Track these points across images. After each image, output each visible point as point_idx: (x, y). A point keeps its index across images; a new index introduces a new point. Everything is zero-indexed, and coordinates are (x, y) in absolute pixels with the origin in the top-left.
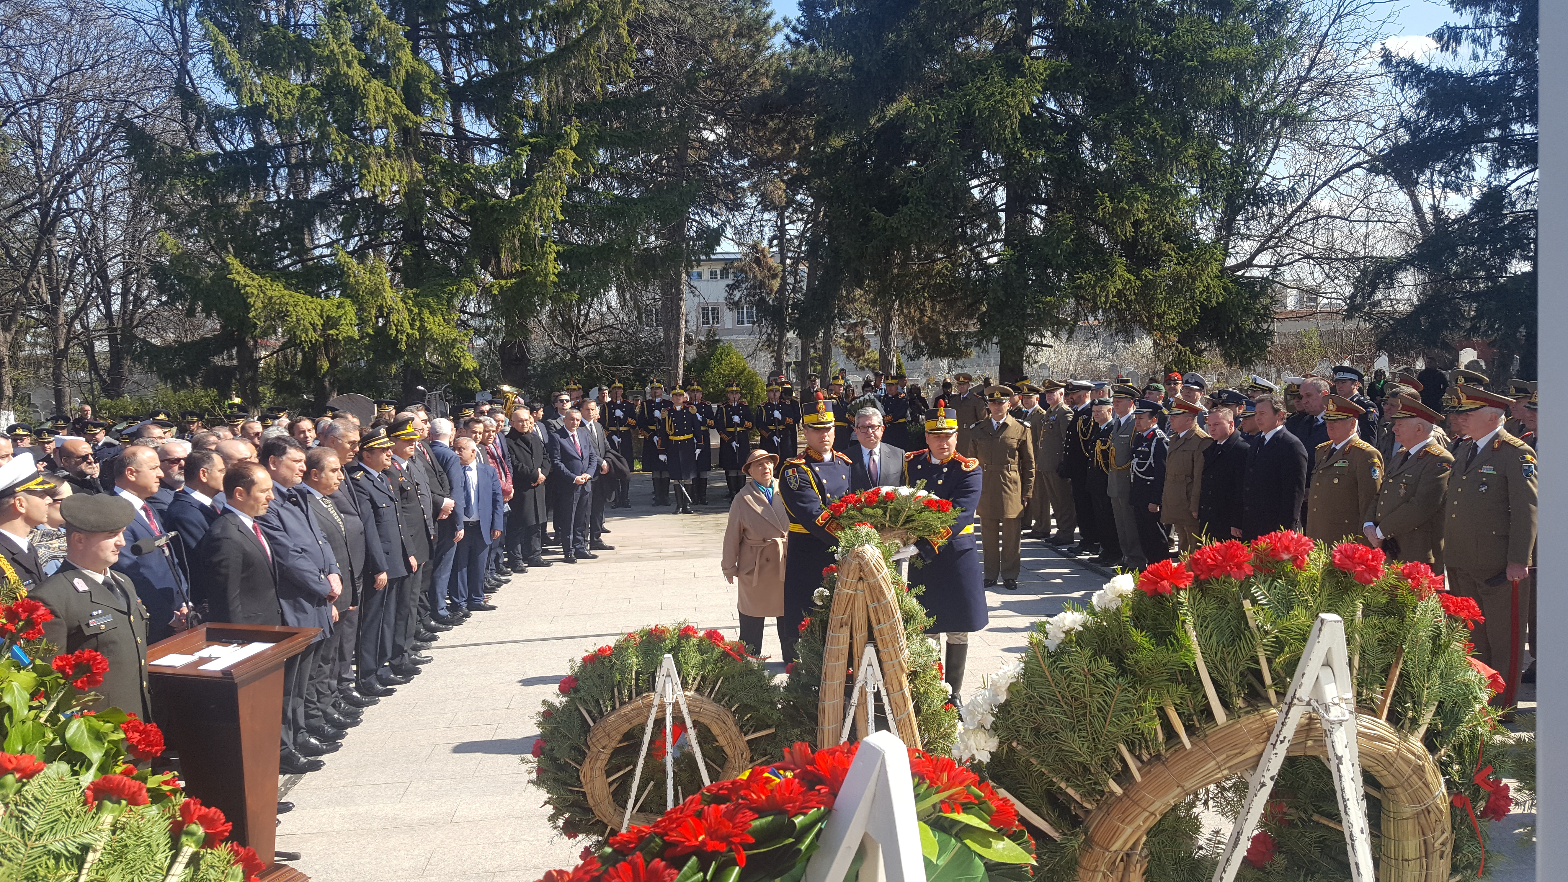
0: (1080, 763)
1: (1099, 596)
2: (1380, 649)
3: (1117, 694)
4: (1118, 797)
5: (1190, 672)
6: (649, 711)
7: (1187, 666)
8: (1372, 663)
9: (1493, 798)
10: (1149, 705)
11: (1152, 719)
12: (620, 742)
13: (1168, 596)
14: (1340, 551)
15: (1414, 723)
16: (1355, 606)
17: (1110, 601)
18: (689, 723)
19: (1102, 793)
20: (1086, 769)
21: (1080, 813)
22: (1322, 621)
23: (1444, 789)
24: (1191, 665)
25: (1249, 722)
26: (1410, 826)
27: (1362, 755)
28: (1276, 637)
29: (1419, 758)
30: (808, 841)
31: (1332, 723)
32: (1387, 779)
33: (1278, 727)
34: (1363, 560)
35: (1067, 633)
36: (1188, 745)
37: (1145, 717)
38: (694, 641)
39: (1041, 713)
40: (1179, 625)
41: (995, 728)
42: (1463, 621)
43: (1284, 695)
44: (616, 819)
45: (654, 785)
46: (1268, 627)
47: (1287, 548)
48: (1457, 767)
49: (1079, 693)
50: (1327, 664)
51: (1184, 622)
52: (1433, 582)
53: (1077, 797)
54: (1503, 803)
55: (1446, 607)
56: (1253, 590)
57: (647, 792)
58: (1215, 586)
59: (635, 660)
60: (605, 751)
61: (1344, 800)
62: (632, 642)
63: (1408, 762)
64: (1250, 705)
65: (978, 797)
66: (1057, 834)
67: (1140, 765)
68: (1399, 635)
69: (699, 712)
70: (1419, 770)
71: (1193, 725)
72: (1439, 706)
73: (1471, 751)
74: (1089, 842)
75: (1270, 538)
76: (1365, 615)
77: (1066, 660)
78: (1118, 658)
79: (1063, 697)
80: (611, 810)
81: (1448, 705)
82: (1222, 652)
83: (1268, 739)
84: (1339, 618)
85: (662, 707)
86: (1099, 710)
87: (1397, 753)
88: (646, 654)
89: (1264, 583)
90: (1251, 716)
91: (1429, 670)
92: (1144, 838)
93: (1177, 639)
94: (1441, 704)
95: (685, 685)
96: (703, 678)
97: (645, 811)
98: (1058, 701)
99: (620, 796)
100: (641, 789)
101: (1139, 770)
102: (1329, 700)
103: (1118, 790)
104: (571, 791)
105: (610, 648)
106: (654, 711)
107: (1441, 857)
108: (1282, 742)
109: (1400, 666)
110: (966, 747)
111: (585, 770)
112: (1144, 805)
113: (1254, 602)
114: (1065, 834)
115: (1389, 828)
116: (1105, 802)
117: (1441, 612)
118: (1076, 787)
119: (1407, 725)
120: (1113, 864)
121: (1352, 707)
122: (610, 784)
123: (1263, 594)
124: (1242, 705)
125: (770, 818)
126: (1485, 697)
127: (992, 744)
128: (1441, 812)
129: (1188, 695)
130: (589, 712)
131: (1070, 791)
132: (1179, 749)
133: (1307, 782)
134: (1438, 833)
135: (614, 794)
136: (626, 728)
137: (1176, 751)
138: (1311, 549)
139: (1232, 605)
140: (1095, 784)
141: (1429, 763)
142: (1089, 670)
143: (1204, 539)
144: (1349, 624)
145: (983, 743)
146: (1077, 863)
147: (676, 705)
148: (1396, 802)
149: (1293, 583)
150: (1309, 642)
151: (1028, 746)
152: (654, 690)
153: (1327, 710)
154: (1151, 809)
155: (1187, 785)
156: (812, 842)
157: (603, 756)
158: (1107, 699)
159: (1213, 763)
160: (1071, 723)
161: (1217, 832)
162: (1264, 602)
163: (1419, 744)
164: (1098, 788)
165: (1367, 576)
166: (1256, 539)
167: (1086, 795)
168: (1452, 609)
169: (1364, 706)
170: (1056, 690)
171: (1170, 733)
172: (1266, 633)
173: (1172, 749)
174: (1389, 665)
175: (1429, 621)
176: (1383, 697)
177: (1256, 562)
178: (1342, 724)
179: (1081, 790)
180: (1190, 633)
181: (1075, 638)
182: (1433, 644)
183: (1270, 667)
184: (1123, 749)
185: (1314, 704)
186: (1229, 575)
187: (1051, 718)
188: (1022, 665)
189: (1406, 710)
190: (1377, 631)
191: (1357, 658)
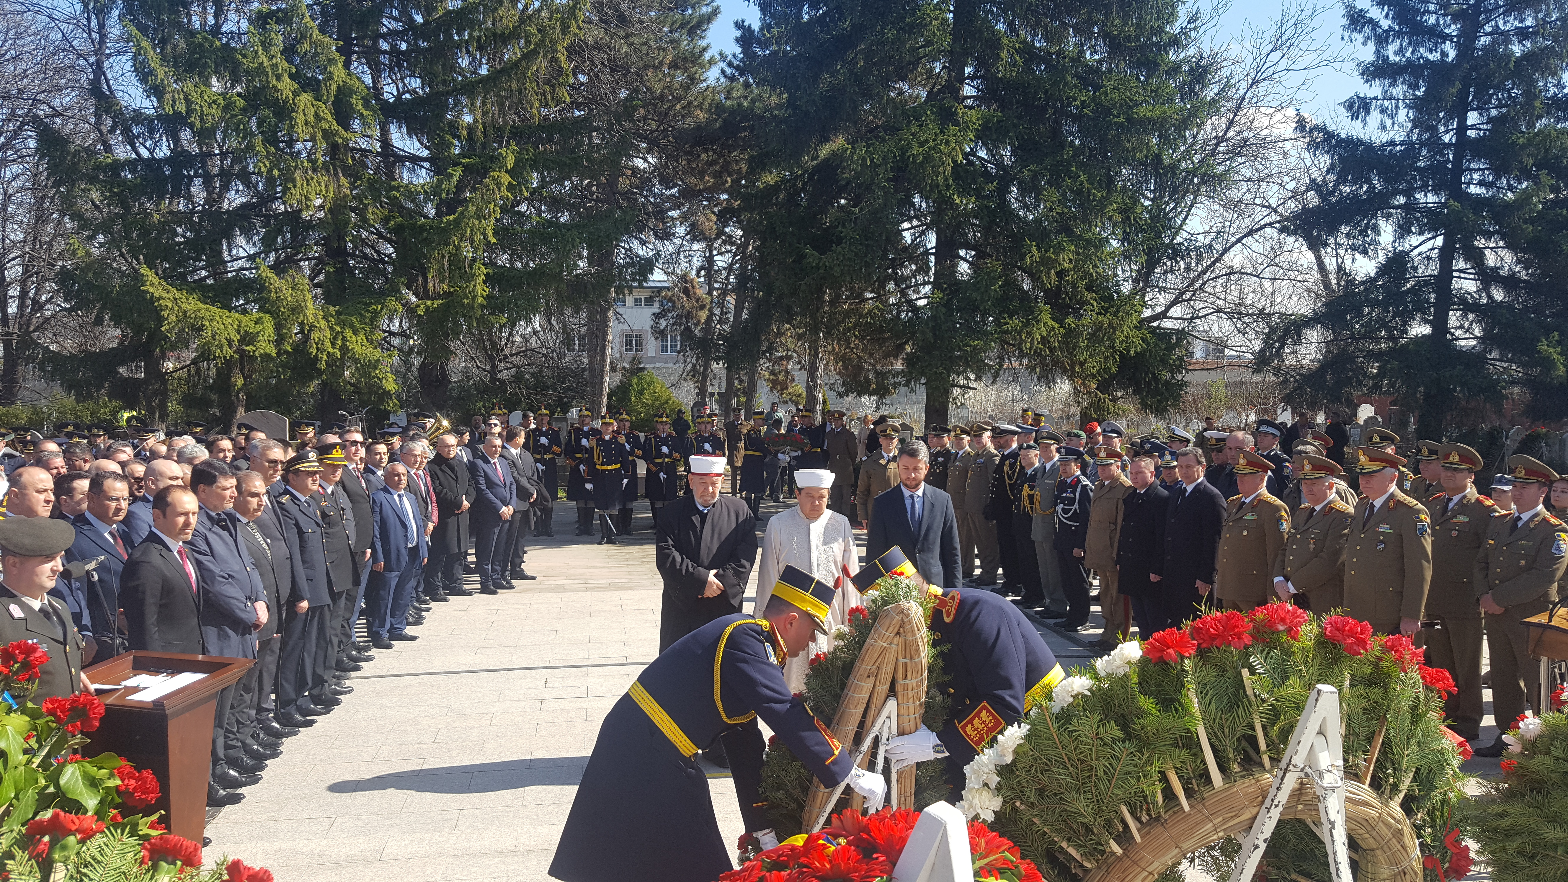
0: (1083, 824)
1: (1105, 662)
2: (1364, 718)
3: (1123, 758)
4: (1118, 857)
5: (1191, 738)
7: (1189, 731)
8: (1357, 730)
9: (1456, 858)
10: (1153, 770)
11: (1155, 783)
13: (1173, 664)
14: (1330, 623)
15: (1395, 788)
16: (1343, 678)
17: (1118, 667)
19: (1103, 852)
20: (1088, 830)
21: (1079, 872)
22: (1319, 692)
23: (1418, 852)
24: (1193, 732)
25: (1245, 786)
27: (1349, 819)
28: (1273, 705)
29: (1398, 822)
31: (1325, 788)
32: (1368, 842)
33: (1272, 791)
34: (1352, 633)
35: (1074, 697)
36: (1187, 808)
37: (1150, 781)
39: (1047, 775)
40: (1183, 691)
41: (999, 788)
42: (1438, 692)
43: (1278, 761)
46: (1266, 696)
47: (1283, 620)
48: (1429, 830)
49: (1086, 756)
50: (1321, 732)
51: (1188, 689)
52: (1414, 654)
53: (1078, 857)
54: (1463, 863)
55: (1423, 678)
56: (1251, 660)
58: (1216, 654)
61: (1336, 863)
63: (1388, 825)
64: (1245, 769)
65: (1012, 862)
67: (1139, 826)
68: (1382, 705)
70: (1398, 833)
71: (1192, 788)
72: (1416, 773)
73: (1442, 814)
75: (1267, 609)
76: (1352, 685)
77: (1074, 725)
78: (1124, 724)
79: (1069, 759)
81: (1424, 772)
82: (1221, 718)
83: (1262, 803)
84: (1333, 689)
86: (1105, 773)
87: (1379, 818)
89: (1262, 652)
90: (1246, 780)
91: (1408, 739)
93: (1181, 706)
94: (1418, 771)
98: (1064, 764)
101: (1138, 830)
102: (1322, 767)
103: (1117, 850)
108: (1276, 806)
109: (1383, 734)
110: (971, 806)
112: (1143, 865)
113: (1252, 672)
116: (1105, 861)
117: (1421, 684)
118: (1078, 847)
119: (1387, 792)
121: (1341, 774)
123: (1260, 663)
124: (1238, 770)
126: (1456, 763)
127: (996, 803)
128: (1416, 873)
129: (1188, 760)
131: (1072, 851)
132: (1178, 811)
133: (1288, 842)
137: (1174, 813)
138: (1305, 621)
139: (1230, 674)
140: (1099, 843)
141: (1406, 826)
142: (1097, 734)
143: (1203, 608)
144: (1340, 693)
145: (987, 803)
148: (1374, 864)
149: (1288, 653)
150: (1304, 711)
151: (1032, 806)
153: (1321, 777)
154: (1150, 869)
155: (1185, 846)
158: (1114, 762)
159: (1211, 825)
160: (1076, 785)
162: (1261, 671)
163: (1398, 809)
164: (1099, 847)
165: (1355, 647)
167: (1087, 855)
168: (1430, 680)
169: (1351, 773)
170: (1063, 752)
171: (1169, 794)
172: (1263, 701)
173: (1170, 812)
174: (1373, 733)
175: (1410, 692)
176: (1367, 765)
177: (1254, 632)
178: (1333, 789)
179: (1082, 850)
180: (1193, 699)
181: (1083, 703)
182: (1413, 714)
183: (1266, 735)
184: (1124, 809)
185: (1307, 769)
186: (1229, 645)
187: (1057, 779)
188: (1028, 727)
189: (1387, 776)
190: (1362, 700)
191: (1344, 726)
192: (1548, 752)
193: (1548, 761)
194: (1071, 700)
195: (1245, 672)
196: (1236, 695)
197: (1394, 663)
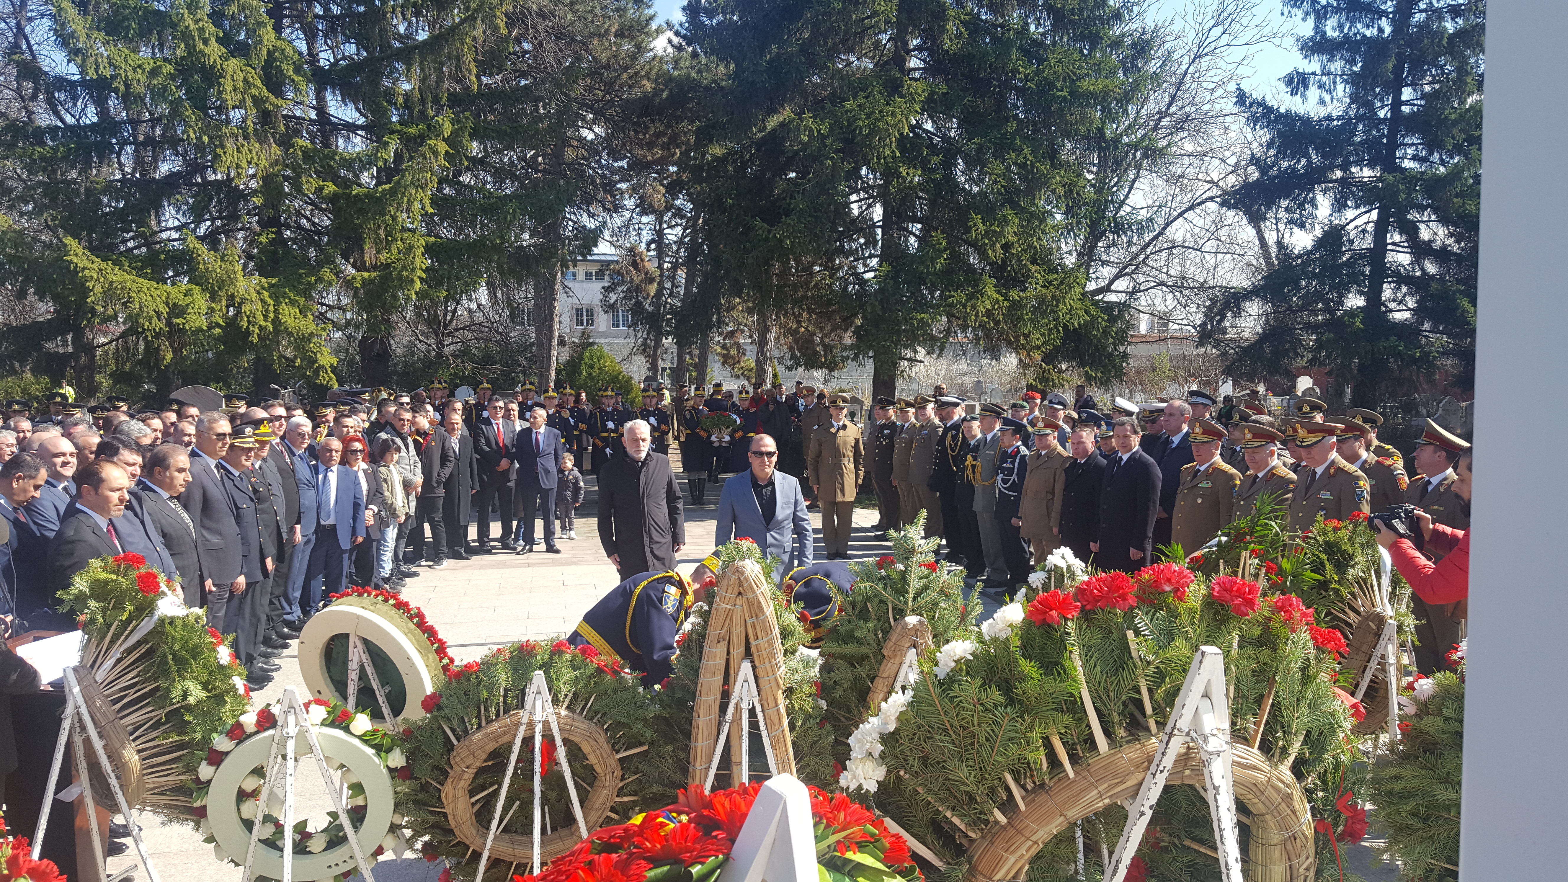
0: (967, 793)
1: (990, 625)
2: (1254, 679)
3: (1005, 724)
4: (1002, 826)
5: (1075, 702)
6: (517, 729)
7: (1072, 695)
8: (1246, 693)
9: (1350, 822)
10: (1036, 736)
11: (1037, 749)
12: (485, 761)
13: (1056, 626)
14: (1219, 584)
15: (1284, 751)
16: (1230, 640)
17: (1000, 631)
18: (559, 741)
19: (987, 822)
20: (972, 798)
21: (965, 842)
22: (1203, 653)
23: (1309, 816)
24: (1077, 694)
25: (1131, 753)
26: (1277, 852)
27: (1236, 783)
28: (1157, 668)
29: (1288, 786)
31: (1210, 753)
32: (1256, 806)
33: (1158, 756)
34: (1240, 593)
35: (957, 662)
36: (1071, 774)
37: (1032, 747)
38: (567, 656)
39: (930, 742)
40: (1066, 654)
41: (883, 756)
42: (1330, 652)
43: (1164, 724)
44: (479, 841)
45: (520, 806)
46: (1151, 658)
47: (1169, 580)
48: (1321, 794)
49: (968, 723)
51: (1071, 652)
52: (1304, 615)
53: (962, 827)
54: (1359, 826)
55: (1314, 638)
56: (1136, 621)
57: (511, 812)
58: (1100, 616)
59: (503, 676)
60: (469, 770)
61: (1221, 830)
62: (501, 658)
63: (1277, 790)
64: (1131, 734)
65: (873, 835)
66: (941, 864)
67: (1024, 793)
68: (1271, 666)
69: (570, 730)
70: (1288, 798)
71: (1077, 754)
72: (1307, 736)
73: (1335, 777)
74: (973, 872)
76: (1240, 647)
77: (956, 690)
78: (1006, 688)
79: (952, 726)
80: (474, 832)
81: (1315, 735)
82: (1106, 682)
83: (1148, 768)
84: (1220, 651)
85: (531, 725)
86: (987, 740)
87: (1268, 782)
88: (515, 670)
89: (1147, 614)
90: (1132, 746)
91: (1298, 700)
92: (1027, 867)
93: (1064, 669)
94: (1308, 733)
95: (556, 702)
96: (575, 695)
97: (510, 832)
98: (946, 731)
99: (483, 816)
100: (506, 809)
101: (1023, 798)
102: (1207, 731)
103: (1002, 819)
104: (431, 812)
105: (477, 664)
106: (522, 729)
108: (1162, 772)
109: (1272, 697)
110: (854, 777)
111: (447, 790)
112: (1027, 834)
113: (1137, 633)
114: (949, 864)
115: (1257, 854)
116: (990, 831)
117: (1310, 644)
118: (962, 816)
119: (1277, 755)
121: (1227, 737)
122: (473, 805)
123: (1146, 625)
124: (1124, 734)
125: (666, 868)
126: (1348, 725)
127: (880, 773)
128: (1306, 837)
129: (1072, 725)
130: (453, 731)
131: (956, 820)
132: (1063, 778)
133: (1180, 808)
134: (1303, 858)
135: (478, 815)
136: (491, 747)
137: (1059, 780)
138: (1192, 581)
139: (1115, 636)
140: (980, 813)
141: (1297, 791)
142: (979, 700)
144: (1227, 655)
145: (871, 772)
147: (546, 724)
148: (1264, 829)
149: (1174, 614)
150: (1189, 676)
151: (916, 775)
152: (523, 707)
153: (1206, 741)
155: (1070, 814)
157: (466, 776)
158: (996, 729)
159: (1096, 792)
160: (958, 752)
162: (1146, 633)
163: (1289, 773)
164: (983, 817)
165: (1243, 608)
166: (1140, 570)
167: (971, 824)
168: (1320, 641)
169: (1239, 735)
170: (945, 719)
171: (1054, 762)
172: (1148, 663)
173: (1056, 779)
174: (1262, 696)
175: (1299, 653)
176: (1255, 727)
177: (1139, 593)
178: (1219, 753)
179: (967, 819)
180: (1076, 664)
181: (965, 667)
182: (1303, 676)
183: (1151, 698)
184: (1009, 778)
185: (1193, 734)
186: (1114, 606)
187: (939, 747)
188: (910, 694)
189: (1278, 739)
190: (1251, 662)
191: (1232, 688)
192: (1440, 713)
193: (1438, 721)
194: (953, 664)
195: (1130, 634)
196: (1121, 658)
197: (1284, 623)
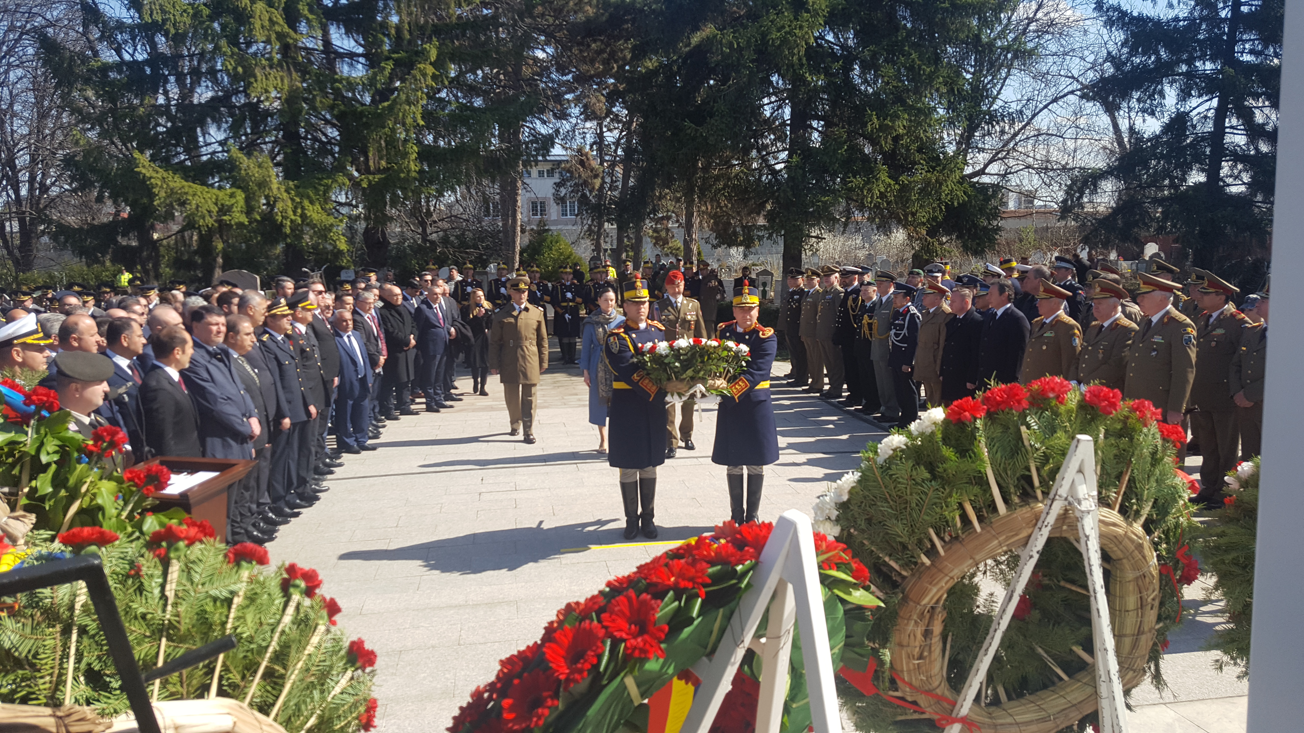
0: (901, 543)
2: (1115, 461)
3: (930, 493)
4: (927, 567)
5: (982, 478)
7: (980, 473)
8: (1109, 471)
11: (954, 511)
13: (968, 423)
14: (1090, 392)
15: (1137, 514)
16: (1099, 431)
17: (927, 427)
19: (916, 563)
20: (904, 547)
21: (899, 579)
22: (1078, 441)
23: (1155, 561)
24: (983, 473)
25: (1023, 513)
26: (1131, 587)
27: (1101, 535)
28: (1044, 453)
29: (1140, 538)
30: (745, 582)
31: (1083, 512)
32: (1116, 553)
33: (1043, 516)
34: (1106, 398)
35: (894, 450)
36: (979, 529)
37: (950, 509)
39: (873, 507)
40: (976, 443)
41: (838, 520)
42: (1173, 442)
43: (1048, 494)
46: (1038, 445)
47: (1053, 390)
48: (1164, 546)
49: (902, 493)
51: (979, 441)
52: (1154, 413)
53: (897, 568)
54: (1193, 573)
55: (1161, 431)
56: (1028, 419)
58: (1001, 416)
61: (1090, 565)
63: (1132, 541)
64: (1023, 501)
65: (845, 559)
67: (943, 544)
68: (1129, 452)
70: (1140, 547)
71: (983, 515)
72: (1154, 502)
73: (1175, 534)
74: (905, 599)
76: (1105, 437)
77: (893, 469)
78: (931, 468)
79: (890, 496)
81: (1161, 502)
82: (1005, 463)
83: (1036, 524)
84: (1090, 438)
86: (917, 505)
87: (1125, 535)
89: (1036, 413)
90: (1024, 509)
91: (1148, 477)
92: (945, 596)
93: (974, 453)
94: (1156, 501)
98: (886, 499)
101: (943, 547)
102: (1081, 496)
103: (927, 562)
107: (1152, 609)
108: (1046, 527)
109: (1129, 473)
112: (946, 571)
113: (1029, 428)
115: (1117, 586)
116: (918, 570)
117: (1158, 435)
118: (897, 560)
119: (1132, 516)
120: (922, 614)
121: (1096, 501)
123: (1035, 422)
124: (1018, 501)
125: (719, 567)
126: (1186, 496)
127: (836, 531)
128: (1153, 576)
129: (979, 494)
131: (892, 563)
132: (972, 532)
134: (1150, 591)
137: (970, 533)
138: (1069, 389)
139: (1012, 430)
140: (912, 557)
141: (1146, 541)
142: (911, 476)
143: (992, 383)
144: (1096, 442)
145: (829, 530)
146: (897, 613)
148: (1121, 570)
149: (1056, 414)
150: (1067, 457)
151: (862, 531)
153: (1079, 503)
154: (951, 575)
155: (978, 557)
156: (748, 583)
158: (923, 497)
159: (996, 541)
160: (895, 514)
161: (992, 594)
162: (1035, 427)
163: (1140, 528)
164: (913, 560)
165: (1108, 409)
166: (1030, 382)
167: (904, 566)
168: (1166, 433)
169: (1103, 501)
170: (885, 491)
171: (966, 520)
172: (1037, 450)
173: (966, 533)
174: (1121, 473)
175: (1150, 442)
176: (1116, 497)
177: (1031, 399)
178: (1088, 512)
179: (900, 562)
180: (983, 449)
181: (900, 454)
182: (1152, 458)
183: (1038, 474)
184: (932, 532)
185: (1070, 499)
186: (1011, 409)
187: (881, 511)
188: (859, 474)
189: (1133, 504)
190: (1112, 448)
191: (1099, 467)
194: (891, 452)
197: (1138, 420)
